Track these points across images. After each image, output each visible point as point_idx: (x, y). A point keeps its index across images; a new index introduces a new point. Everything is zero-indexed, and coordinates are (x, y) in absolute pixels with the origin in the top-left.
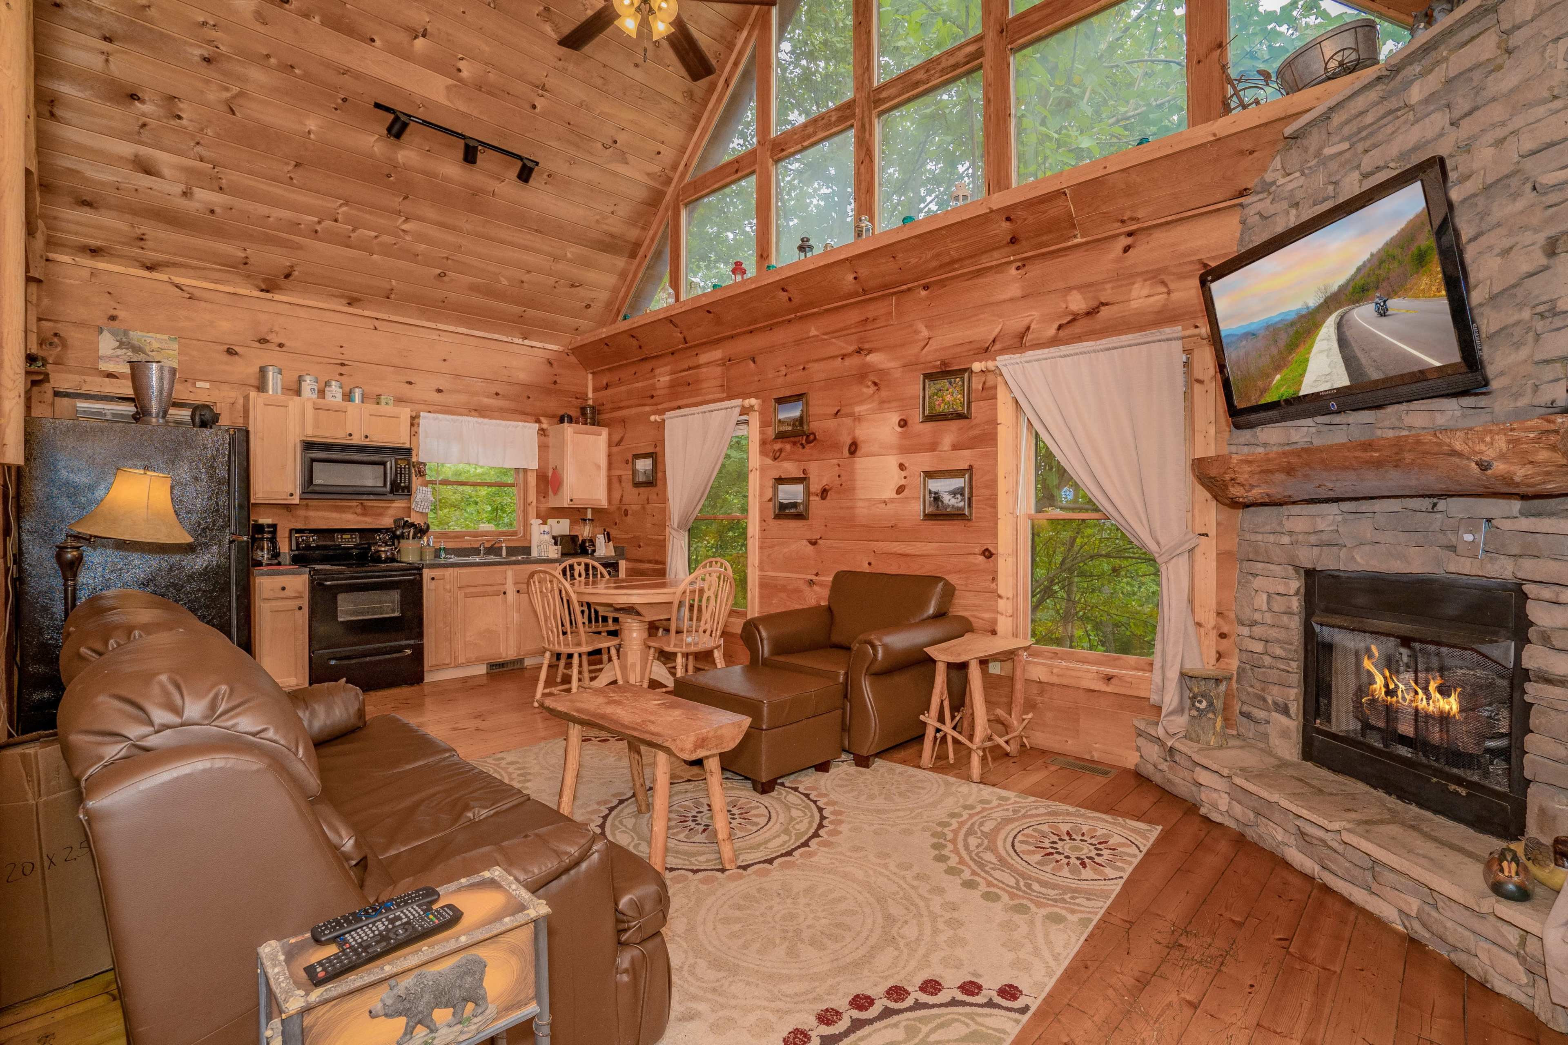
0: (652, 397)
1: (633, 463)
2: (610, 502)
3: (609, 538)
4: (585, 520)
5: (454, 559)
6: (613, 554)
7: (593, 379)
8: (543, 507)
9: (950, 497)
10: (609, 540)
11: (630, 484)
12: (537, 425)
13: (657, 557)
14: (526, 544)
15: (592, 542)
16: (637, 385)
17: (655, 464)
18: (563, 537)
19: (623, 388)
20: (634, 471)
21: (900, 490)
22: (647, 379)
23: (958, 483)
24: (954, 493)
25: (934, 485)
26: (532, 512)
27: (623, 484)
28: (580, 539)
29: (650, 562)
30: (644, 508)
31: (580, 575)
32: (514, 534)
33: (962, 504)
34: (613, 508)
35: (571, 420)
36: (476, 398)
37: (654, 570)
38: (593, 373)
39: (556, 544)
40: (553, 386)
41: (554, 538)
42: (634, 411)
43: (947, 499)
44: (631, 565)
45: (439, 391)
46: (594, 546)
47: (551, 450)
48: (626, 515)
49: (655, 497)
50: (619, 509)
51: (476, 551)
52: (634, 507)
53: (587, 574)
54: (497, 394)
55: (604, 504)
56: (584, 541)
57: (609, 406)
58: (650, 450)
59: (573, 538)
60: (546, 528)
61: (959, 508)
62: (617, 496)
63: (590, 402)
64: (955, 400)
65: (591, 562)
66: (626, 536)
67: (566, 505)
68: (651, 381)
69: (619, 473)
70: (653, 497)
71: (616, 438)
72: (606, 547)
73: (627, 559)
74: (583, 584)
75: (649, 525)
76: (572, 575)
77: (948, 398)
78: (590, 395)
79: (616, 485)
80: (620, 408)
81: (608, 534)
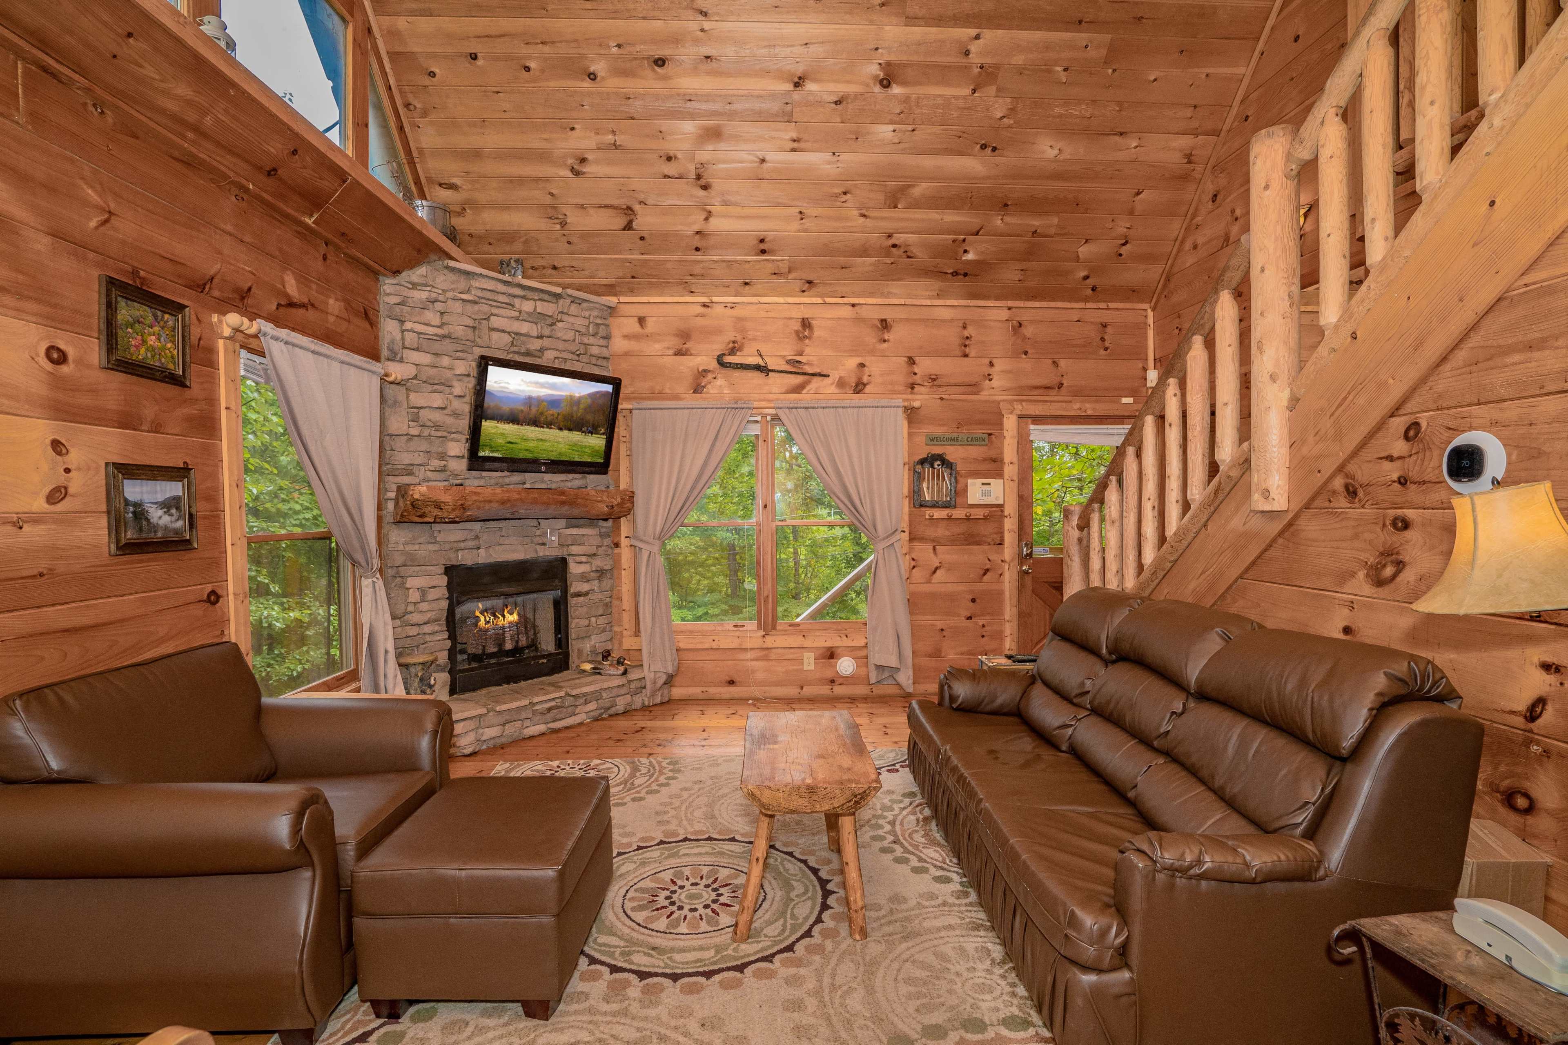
9: (160, 512)
21: (57, 495)
23: (174, 489)
24: (168, 505)
25: (134, 490)
33: (180, 524)
43: (157, 516)
61: (176, 532)
64: (164, 348)
77: (152, 340)
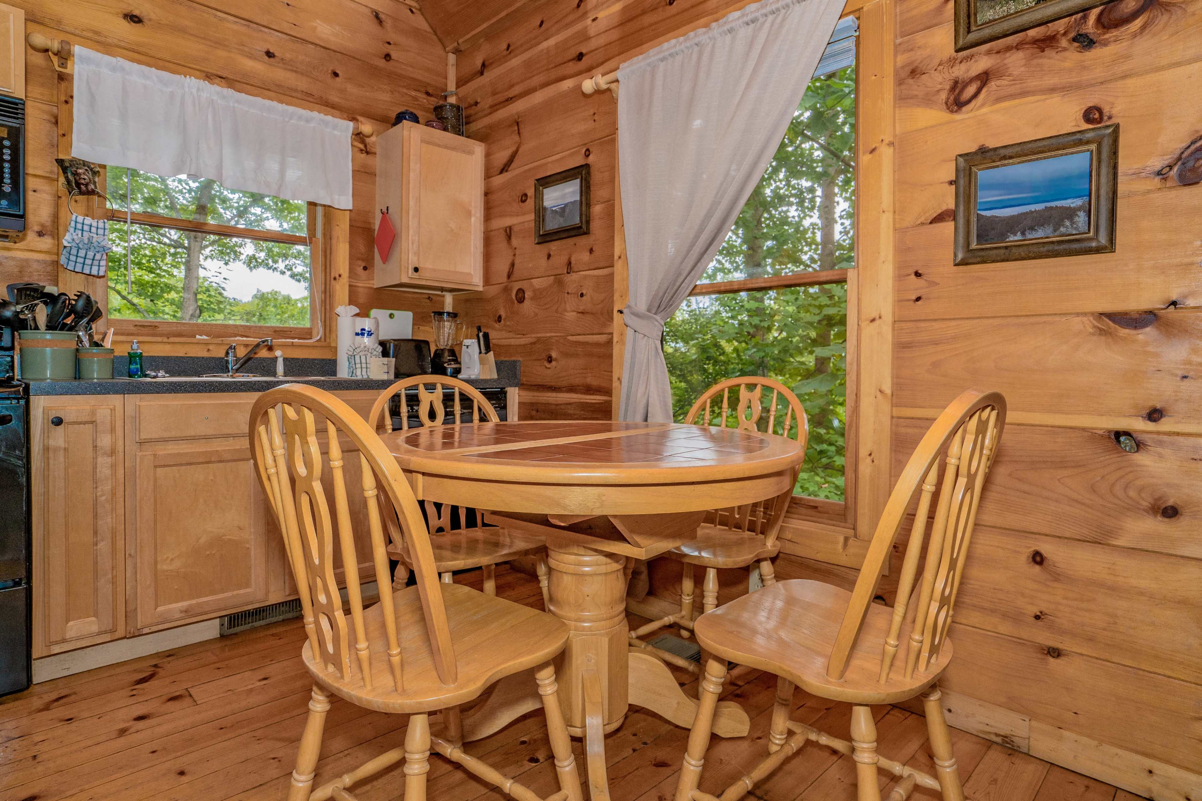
0: (580, 57)
1: (539, 196)
2: (487, 281)
3: (487, 346)
4: (441, 314)
5: (163, 377)
6: (495, 376)
7: (458, 64)
8: (364, 284)
10: (488, 349)
11: (532, 239)
12: (351, 124)
13: (591, 380)
14: (327, 356)
15: (454, 355)
16: (545, 45)
17: (586, 190)
18: (399, 343)
19: (515, 62)
20: (540, 212)
22: (567, 26)
26: (341, 290)
27: (515, 242)
28: (433, 349)
29: (571, 389)
30: (559, 282)
31: (432, 415)
32: (306, 334)
34: (493, 290)
35: (415, 119)
36: (221, 53)
37: (584, 406)
38: (457, 51)
39: (385, 354)
40: (382, 63)
41: (382, 344)
42: (538, 97)
44: (530, 396)
45: (134, 19)
46: (457, 361)
47: (377, 178)
48: (521, 300)
49: (585, 256)
50: (506, 290)
51: (221, 366)
52: (537, 283)
53: (449, 414)
54: (269, 54)
55: (477, 282)
56: (439, 354)
57: (485, 104)
58: (578, 161)
59: (420, 346)
60: (367, 324)
62: (501, 266)
63: (452, 100)
65: (458, 385)
66: (523, 341)
67: (405, 280)
68: (578, 27)
69: (508, 222)
70: (582, 257)
71: (501, 157)
72: (482, 362)
73: (522, 386)
74: (438, 440)
75: (570, 316)
76: (414, 416)
78: (451, 86)
79: (500, 244)
80: (509, 100)
81: (486, 336)
